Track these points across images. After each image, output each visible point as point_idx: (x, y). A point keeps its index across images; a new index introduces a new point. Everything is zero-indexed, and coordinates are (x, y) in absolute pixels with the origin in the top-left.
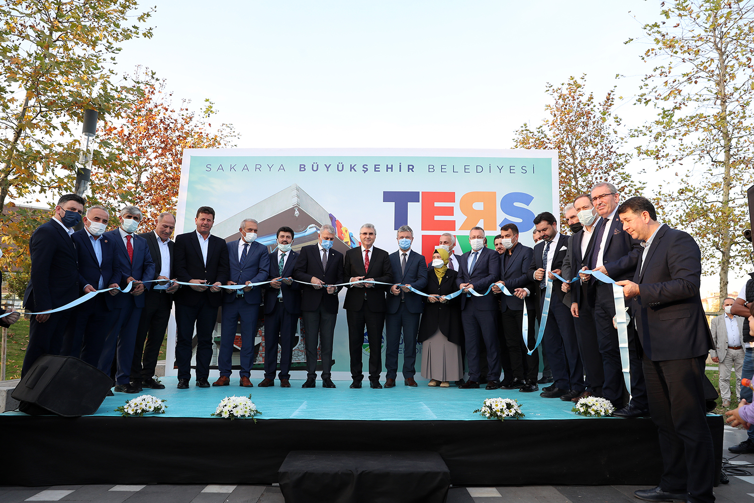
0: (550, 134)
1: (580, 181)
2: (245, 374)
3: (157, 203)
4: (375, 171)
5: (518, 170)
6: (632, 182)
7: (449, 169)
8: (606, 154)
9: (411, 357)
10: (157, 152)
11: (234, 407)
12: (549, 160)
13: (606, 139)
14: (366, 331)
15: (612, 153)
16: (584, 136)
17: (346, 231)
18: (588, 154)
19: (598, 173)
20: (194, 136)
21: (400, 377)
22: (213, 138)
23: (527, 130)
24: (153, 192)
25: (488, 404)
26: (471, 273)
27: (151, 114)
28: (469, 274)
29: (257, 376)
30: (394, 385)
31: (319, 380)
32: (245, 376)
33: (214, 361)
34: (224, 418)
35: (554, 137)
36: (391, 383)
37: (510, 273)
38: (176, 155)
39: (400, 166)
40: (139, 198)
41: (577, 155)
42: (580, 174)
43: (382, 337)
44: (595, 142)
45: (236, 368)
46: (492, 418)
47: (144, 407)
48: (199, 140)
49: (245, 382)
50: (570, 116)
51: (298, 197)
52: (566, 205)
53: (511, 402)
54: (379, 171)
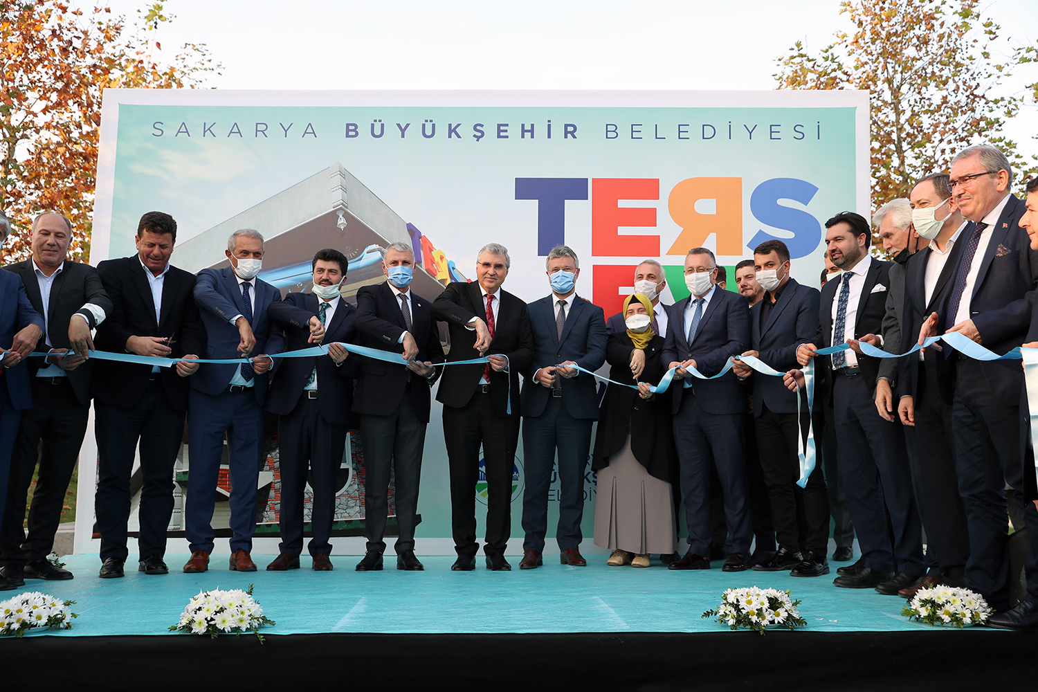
0: (849, 63)
1: (910, 158)
2: (241, 545)
3: (51, 205)
4: (499, 136)
5: (786, 133)
6: (1017, 156)
7: (647, 132)
8: (964, 100)
9: (574, 505)
10: (48, 99)
11: (216, 613)
12: (851, 112)
13: (964, 70)
14: (481, 457)
15: (977, 99)
16: (918, 64)
17: (442, 258)
18: (927, 102)
19: (946, 140)
20: (126, 67)
21: (551, 548)
22: (165, 74)
23: (802, 56)
24: (42, 181)
25: (731, 599)
26: (692, 339)
27: (30, 17)
28: (688, 344)
29: (265, 549)
30: (540, 564)
31: (390, 555)
32: (241, 549)
33: (178, 520)
34: (196, 635)
35: (857, 68)
36: (533, 560)
37: (771, 339)
38: (90, 105)
39: (549, 126)
40: (13, 194)
41: (904, 105)
42: (909, 144)
43: (513, 468)
44: (942, 76)
45: (221, 533)
46: (741, 629)
47: (26, 618)
48: (137, 76)
49: (242, 562)
50: (891, 24)
51: (344, 189)
52: (879, 206)
53: (778, 595)
54: (507, 137)
